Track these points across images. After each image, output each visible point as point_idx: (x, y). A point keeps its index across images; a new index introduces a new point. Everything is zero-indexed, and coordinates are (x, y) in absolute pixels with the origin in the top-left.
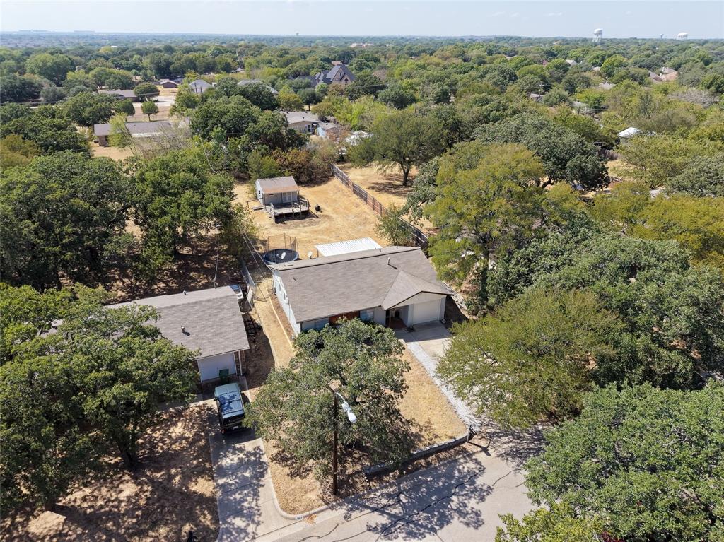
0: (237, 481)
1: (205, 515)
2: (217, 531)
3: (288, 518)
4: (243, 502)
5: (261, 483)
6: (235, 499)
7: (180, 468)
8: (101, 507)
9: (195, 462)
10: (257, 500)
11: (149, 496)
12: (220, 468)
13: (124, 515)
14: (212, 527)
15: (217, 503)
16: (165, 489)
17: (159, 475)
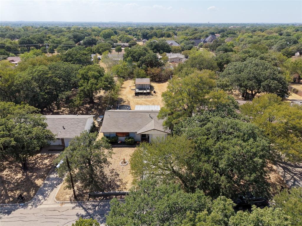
0: (50, 183)
1: (33, 191)
2: (32, 198)
3: (55, 201)
4: (46, 191)
5: (57, 187)
6: (45, 189)
7: (37, 174)
8: (9, 179)
9: (43, 173)
10: (51, 192)
11: (23, 180)
12: (49, 178)
13: (12, 183)
14: (32, 196)
15: (39, 189)
16: (28, 179)
17: (30, 174)
